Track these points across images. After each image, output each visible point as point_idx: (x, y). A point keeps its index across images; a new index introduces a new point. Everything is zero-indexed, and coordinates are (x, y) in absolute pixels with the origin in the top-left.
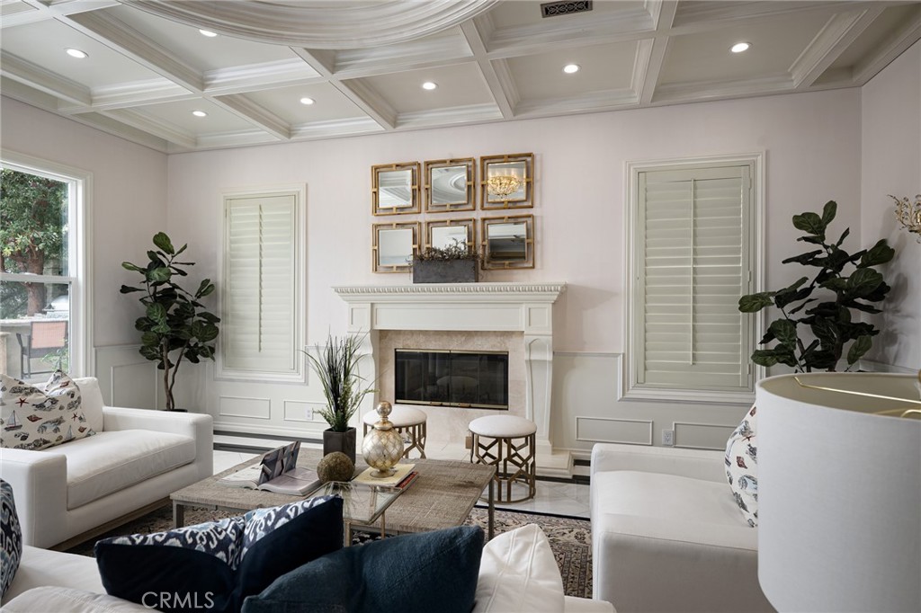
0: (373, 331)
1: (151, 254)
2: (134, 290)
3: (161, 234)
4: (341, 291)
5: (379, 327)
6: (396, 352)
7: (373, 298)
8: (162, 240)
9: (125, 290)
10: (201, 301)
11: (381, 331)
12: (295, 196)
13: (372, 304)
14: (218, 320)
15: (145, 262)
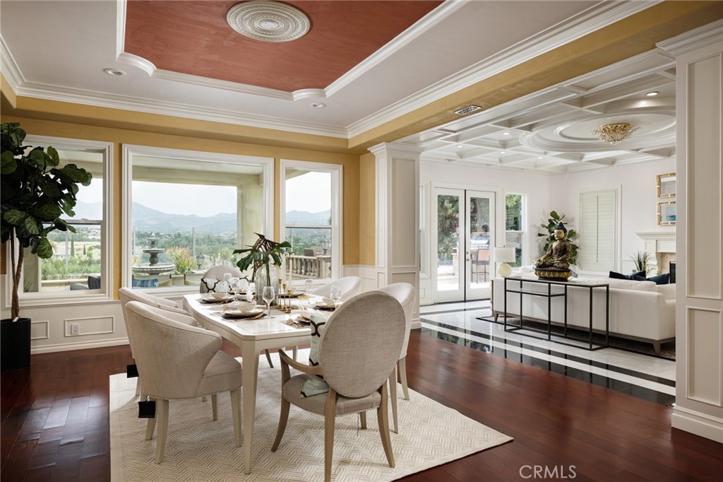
0: (657, 253)
1: (550, 221)
2: (543, 235)
3: (553, 212)
4: (640, 235)
5: (661, 251)
6: (671, 264)
7: (657, 238)
8: (554, 214)
9: (540, 235)
10: (570, 239)
11: (662, 253)
12: (616, 191)
13: (657, 241)
14: (577, 248)
15: (547, 224)
